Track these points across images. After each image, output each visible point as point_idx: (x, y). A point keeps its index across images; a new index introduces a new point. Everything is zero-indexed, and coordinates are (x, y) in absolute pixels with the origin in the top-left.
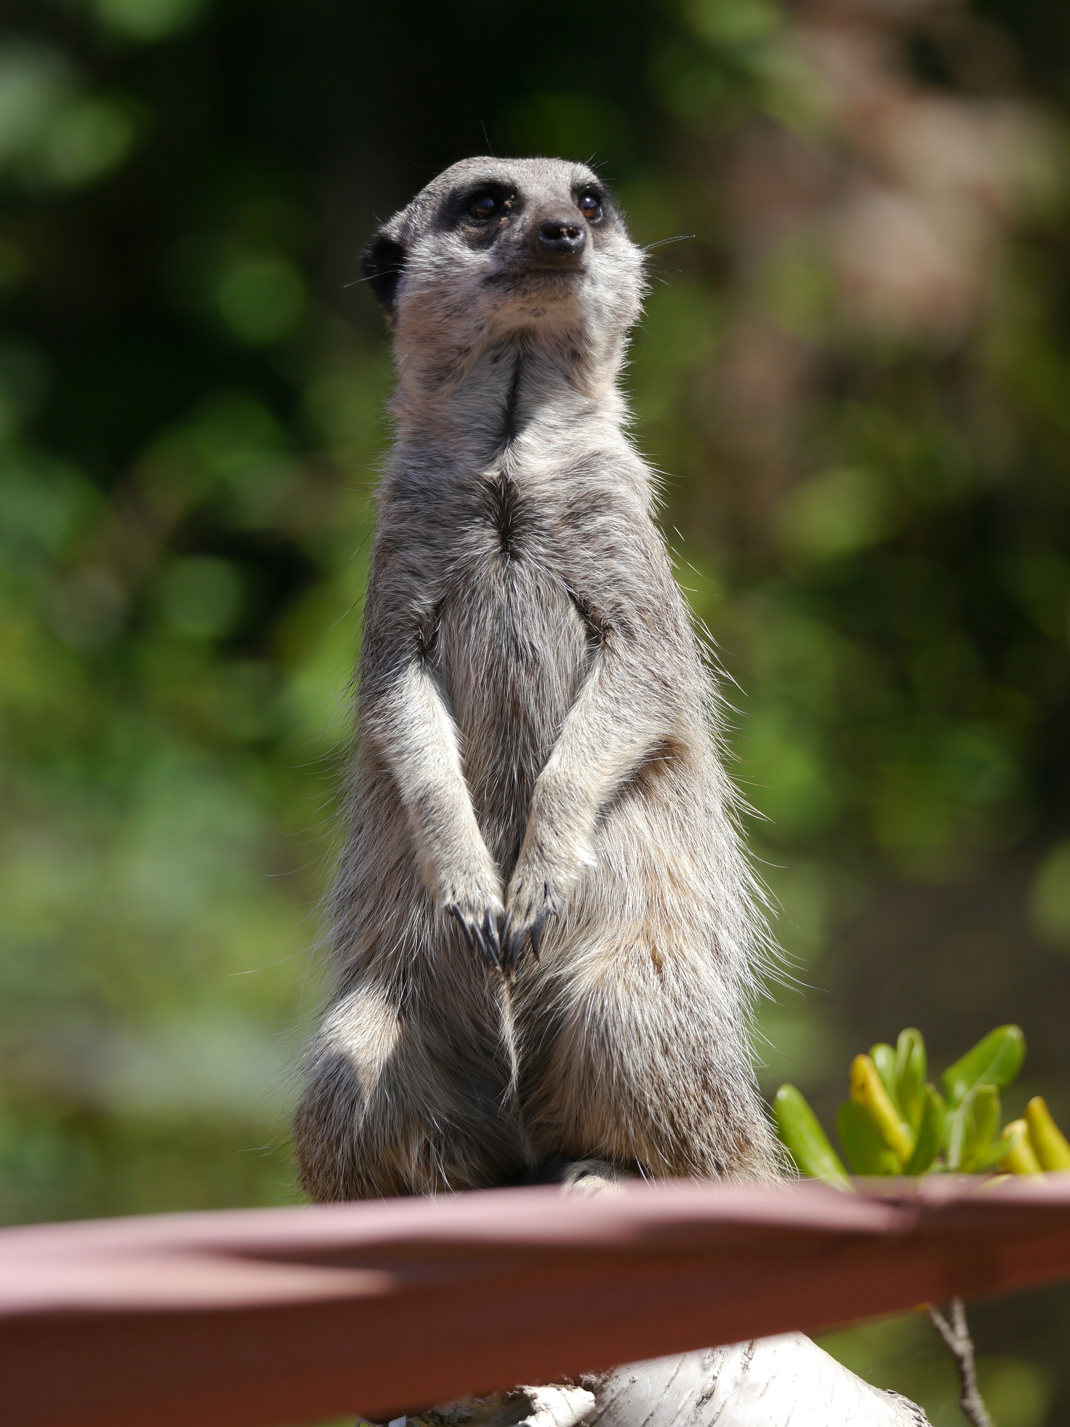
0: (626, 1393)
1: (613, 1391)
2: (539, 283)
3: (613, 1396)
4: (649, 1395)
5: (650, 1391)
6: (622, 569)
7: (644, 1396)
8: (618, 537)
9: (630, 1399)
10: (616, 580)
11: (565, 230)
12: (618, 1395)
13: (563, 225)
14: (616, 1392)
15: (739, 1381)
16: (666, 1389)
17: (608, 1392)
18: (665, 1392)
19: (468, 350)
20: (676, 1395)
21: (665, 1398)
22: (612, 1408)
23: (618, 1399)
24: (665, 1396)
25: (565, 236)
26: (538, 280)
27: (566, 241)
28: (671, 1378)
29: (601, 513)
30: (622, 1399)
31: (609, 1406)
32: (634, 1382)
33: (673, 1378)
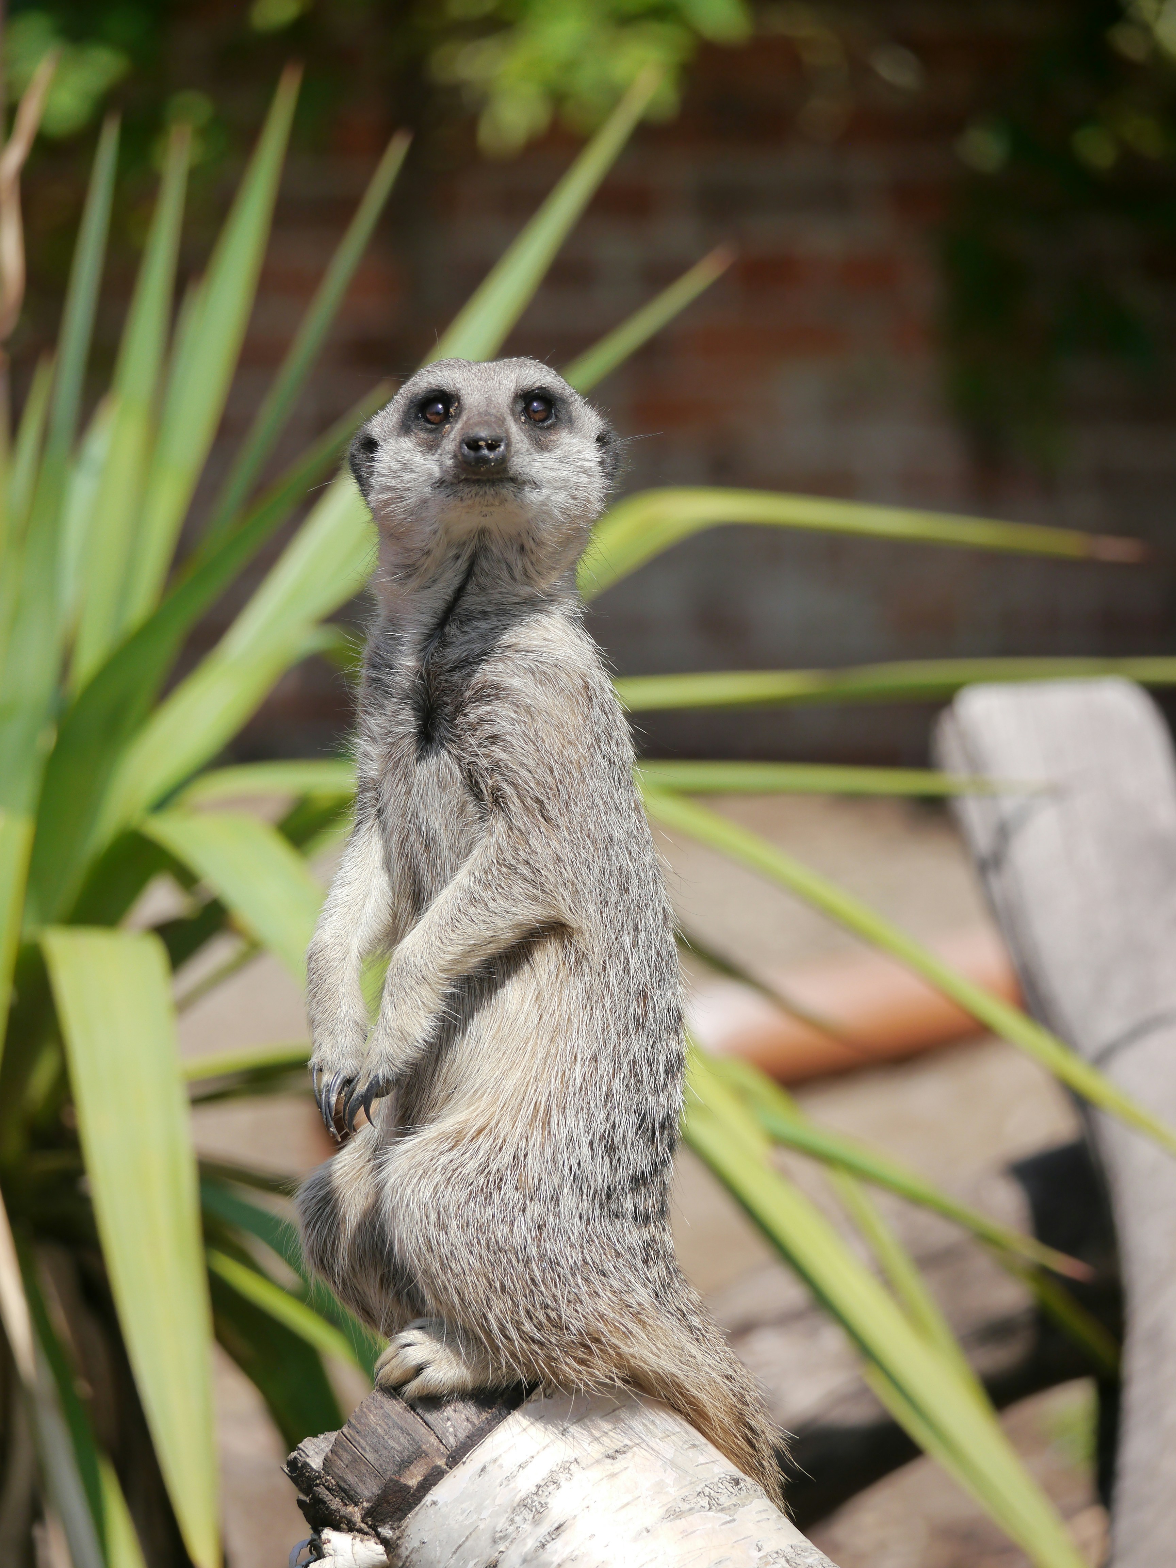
0: (418, 1552)
1: (407, 1548)
2: (470, 491)
3: (407, 1553)
4: (437, 1558)
5: (438, 1554)
6: (503, 756)
7: (433, 1558)
8: (502, 726)
9: (421, 1559)
10: (496, 767)
11: (482, 443)
12: (411, 1552)
13: (481, 439)
14: (410, 1549)
15: (529, 1558)
16: (453, 1555)
17: (403, 1549)
18: (452, 1557)
19: (428, 553)
20: (462, 1562)
21: (452, 1563)
22: (408, 1564)
23: (411, 1556)
24: (452, 1561)
25: (484, 449)
26: (469, 489)
27: (484, 454)
28: (458, 1545)
29: (488, 703)
30: (414, 1557)
31: (405, 1562)
32: (424, 1543)
33: (460, 1546)
